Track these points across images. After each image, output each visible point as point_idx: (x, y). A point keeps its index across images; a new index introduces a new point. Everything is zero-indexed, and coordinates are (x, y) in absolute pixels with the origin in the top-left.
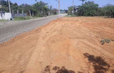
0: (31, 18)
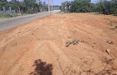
0: (19, 15)
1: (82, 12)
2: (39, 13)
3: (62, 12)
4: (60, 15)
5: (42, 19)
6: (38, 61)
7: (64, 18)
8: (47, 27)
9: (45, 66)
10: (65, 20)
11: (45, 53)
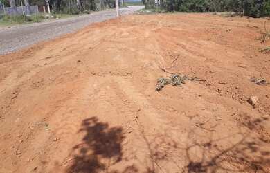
0: (48, 17)
1: (194, 12)
2: (92, 14)
3: (148, 11)
4: (142, 18)
5: (100, 26)
6: (91, 121)
7: (153, 24)
8: (113, 45)
9: (106, 131)
10: (155, 29)
11: (108, 103)
